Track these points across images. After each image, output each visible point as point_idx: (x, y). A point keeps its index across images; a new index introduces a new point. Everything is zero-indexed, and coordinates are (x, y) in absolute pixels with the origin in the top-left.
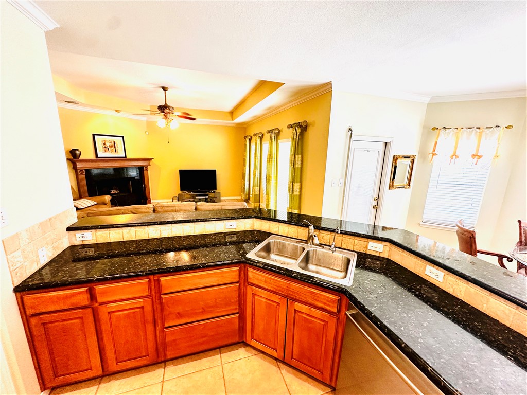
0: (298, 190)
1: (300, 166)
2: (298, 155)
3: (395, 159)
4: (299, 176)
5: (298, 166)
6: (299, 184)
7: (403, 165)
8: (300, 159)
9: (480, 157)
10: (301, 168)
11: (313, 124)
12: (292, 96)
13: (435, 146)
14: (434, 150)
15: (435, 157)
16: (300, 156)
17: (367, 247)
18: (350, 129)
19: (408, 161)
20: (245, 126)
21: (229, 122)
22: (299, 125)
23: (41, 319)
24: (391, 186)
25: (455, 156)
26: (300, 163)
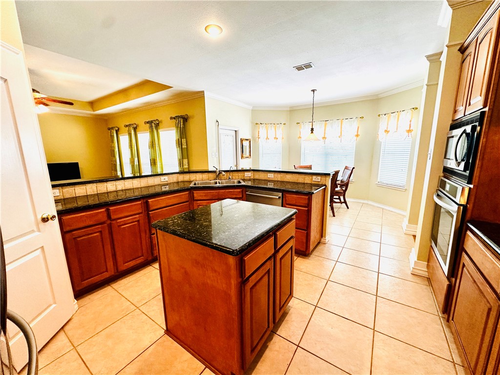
0: (187, 164)
1: (186, 147)
2: (183, 138)
3: (242, 140)
4: (186, 154)
5: (184, 146)
6: (187, 160)
7: (246, 143)
8: (185, 141)
9: (277, 139)
10: (187, 148)
11: (193, 117)
12: (173, 96)
13: (259, 133)
14: (258, 136)
15: (259, 139)
16: (185, 139)
17: (244, 176)
18: (217, 121)
19: (248, 142)
20: (105, 118)
21: (89, 112)
22: (182, 117)
23: (73, 235)
24: (242, 157)
25: (267, 138)
26: (185, 144)
